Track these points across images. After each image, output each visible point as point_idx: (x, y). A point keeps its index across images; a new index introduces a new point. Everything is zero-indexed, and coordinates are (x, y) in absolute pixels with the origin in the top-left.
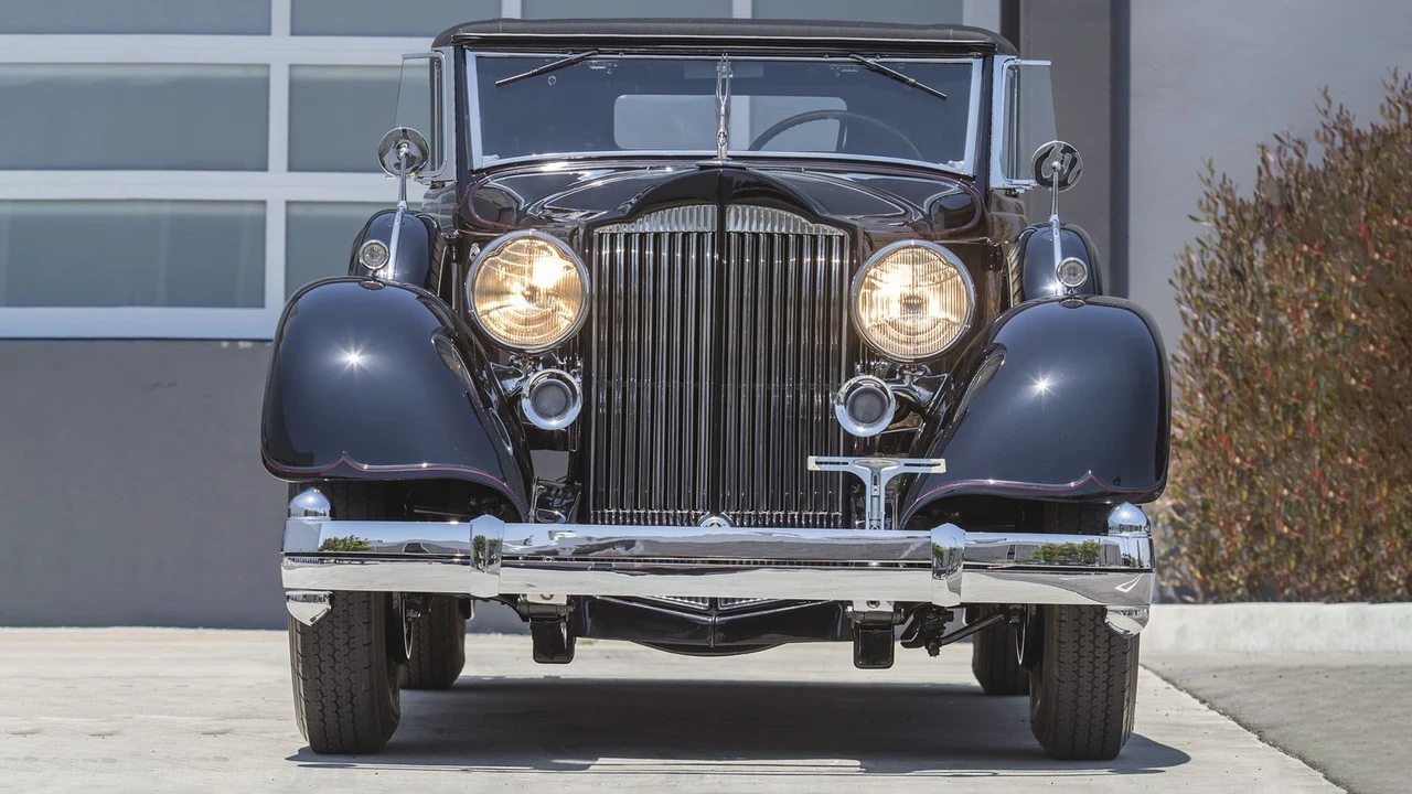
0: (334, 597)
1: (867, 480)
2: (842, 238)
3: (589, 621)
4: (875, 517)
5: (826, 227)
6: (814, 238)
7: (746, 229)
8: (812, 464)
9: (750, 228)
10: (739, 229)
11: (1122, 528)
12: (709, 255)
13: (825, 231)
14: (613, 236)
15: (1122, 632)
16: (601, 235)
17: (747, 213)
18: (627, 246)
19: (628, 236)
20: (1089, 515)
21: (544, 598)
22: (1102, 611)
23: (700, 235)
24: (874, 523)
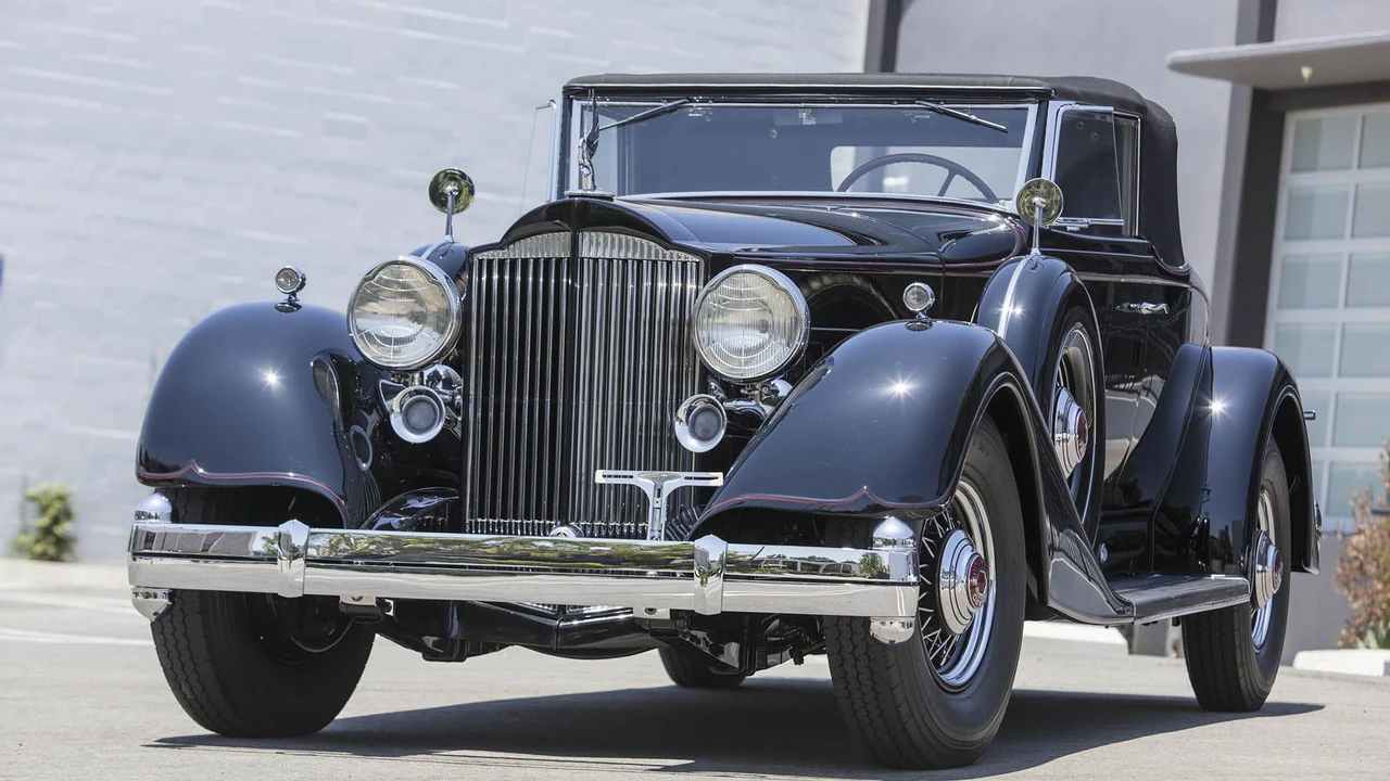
0: (173, 594)
1: (650, 493)
2: (698, 263)
3: (456, 623)
4: (656, 528)
5: (683, 254)
6: (669, 263)
7: (600, 255)
8: (599, 477)
9: (604, 254)
10: (592, 255)
11: (887, 542)
12: (565, 280)
13: (679, 257)
14: (490, 262)
15: (887, 642)
16: (481, 261)
17: (601, 240)
18: (501, 273)
19: (502, 262)
20: (857, 529)
21: (354, 599)
22: (866, 621)
23: (559, 261)
24: (656, 534)
